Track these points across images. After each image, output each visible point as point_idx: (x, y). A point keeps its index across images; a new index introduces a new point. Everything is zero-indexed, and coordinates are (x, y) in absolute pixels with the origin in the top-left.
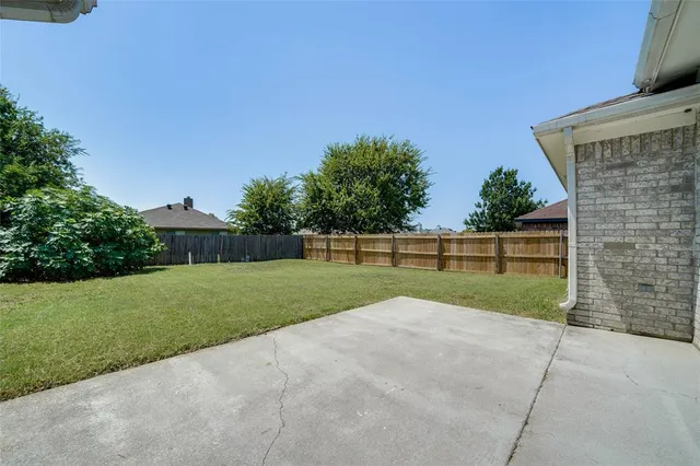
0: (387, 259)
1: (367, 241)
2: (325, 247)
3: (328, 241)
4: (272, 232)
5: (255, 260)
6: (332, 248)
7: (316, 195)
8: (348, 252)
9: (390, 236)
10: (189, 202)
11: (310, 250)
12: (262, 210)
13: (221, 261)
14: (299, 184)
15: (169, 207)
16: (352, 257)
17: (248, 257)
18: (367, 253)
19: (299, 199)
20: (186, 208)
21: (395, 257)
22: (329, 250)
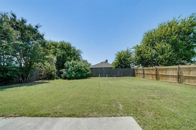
0: (175, 79)
1: (163, 70)
2: (142, 73)
3: (144, 70)
4: (125, 67)
5: (117, 77)
6: (145, 73)
7: (139, 53)
8: (152, 75)
9: (177, 67)
10: (107, 61)
11: (137, 73)
12: (120, 60)
13: (108, 77)
14: (133, 50)
15: (102, 62)
16: (155, 77)
17: (115, 75)
18: (163, 76)
19: (133, 56)
20: (105, 62)
21: (180, 78)
22: (144, 74)
